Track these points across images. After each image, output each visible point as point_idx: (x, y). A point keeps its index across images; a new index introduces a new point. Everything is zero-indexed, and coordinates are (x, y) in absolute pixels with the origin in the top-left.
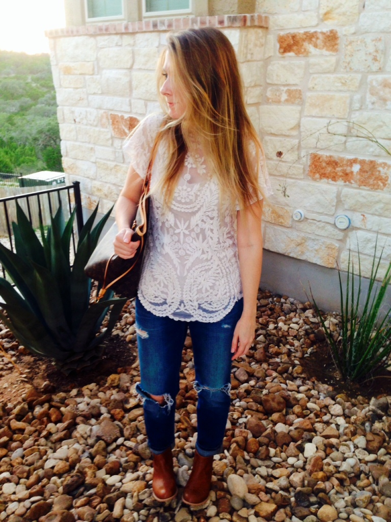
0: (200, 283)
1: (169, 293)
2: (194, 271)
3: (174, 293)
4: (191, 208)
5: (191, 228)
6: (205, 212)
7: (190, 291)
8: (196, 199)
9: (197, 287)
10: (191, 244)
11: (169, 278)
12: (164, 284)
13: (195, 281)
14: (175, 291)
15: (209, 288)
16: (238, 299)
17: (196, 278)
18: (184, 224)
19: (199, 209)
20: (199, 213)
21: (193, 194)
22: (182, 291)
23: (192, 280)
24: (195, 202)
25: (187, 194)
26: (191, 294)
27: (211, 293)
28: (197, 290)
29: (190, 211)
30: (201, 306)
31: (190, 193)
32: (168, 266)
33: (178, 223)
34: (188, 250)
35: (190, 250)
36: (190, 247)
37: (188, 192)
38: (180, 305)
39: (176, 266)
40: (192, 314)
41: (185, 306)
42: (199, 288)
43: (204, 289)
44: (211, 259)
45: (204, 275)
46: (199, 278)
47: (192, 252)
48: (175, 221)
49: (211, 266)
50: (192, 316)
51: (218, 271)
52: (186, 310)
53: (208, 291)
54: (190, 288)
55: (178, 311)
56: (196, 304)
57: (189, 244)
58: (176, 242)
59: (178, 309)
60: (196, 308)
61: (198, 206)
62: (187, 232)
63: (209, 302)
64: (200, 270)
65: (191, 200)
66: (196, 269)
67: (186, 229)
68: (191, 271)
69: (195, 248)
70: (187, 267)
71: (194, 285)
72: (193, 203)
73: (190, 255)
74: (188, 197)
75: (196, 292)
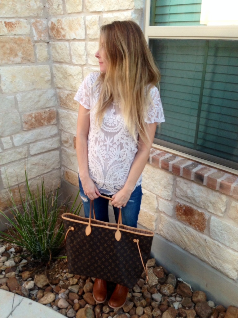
0: (116, 175)
1: (97, 178)
2: (113, 168)
3: (100, 179)
4: (115, 130)
5: (114, 142)
6: (123, 132)
7: (110, 179)
8: (118, 124)
9: (114, 177)
10: (113, 152)
11: (98, 170)
12: (95, 173)
13: (113, 174)
14: (100, 178)
15: (121, 178)
16: (138, 185)
17: (114, 172)
18: (110, 139)
19: (120, 130)
20: (120, 132)
21: (116, 121)
22: (105, 179)
23: (111, 173)
24: (117, 126)
25: (113, 121)
26: (110, 181)
27: (122, 181)
28: (114, 179)
29: (114, 131)
30: (116, 187)
31: (114, 121)
32: (98, 164)
33: (106, 138)
34: (111, 155)
35: (112, 155)
36: (112, 153)
37: (113, 120)
38: (103, 186)
39: (102, 165)
40: (110, 191)
41: (106, 187)
42: (115, 178)
43: (118, 178)
44: (124, 161)
45: (119, 171)
46: (115, 172)
47: (113, 157)
48: (105, 137)
49: (124, 165)
50: (110, 192)
51: (127, 168)
52: (107, 189)
53: (120, 180)
54: (110, 177)
55: (102, 188)
56: (113, 186)
57: (112, 152)
58: (104, 150)
59: (102, 187)
60: (113, 189)
61: (119, 129)
62: (111, 145)
63: (120, 186)
64: (117, 167)
65: (115, 125)
66: (114, 167)
67: (111, 143)
68: (111, 168)
69: (115, 154)
70: (109, 165)
71: (112, 176)
72: (116, 127)
73: (111, 158)
74: (113, 123)
75: (113, 180)
